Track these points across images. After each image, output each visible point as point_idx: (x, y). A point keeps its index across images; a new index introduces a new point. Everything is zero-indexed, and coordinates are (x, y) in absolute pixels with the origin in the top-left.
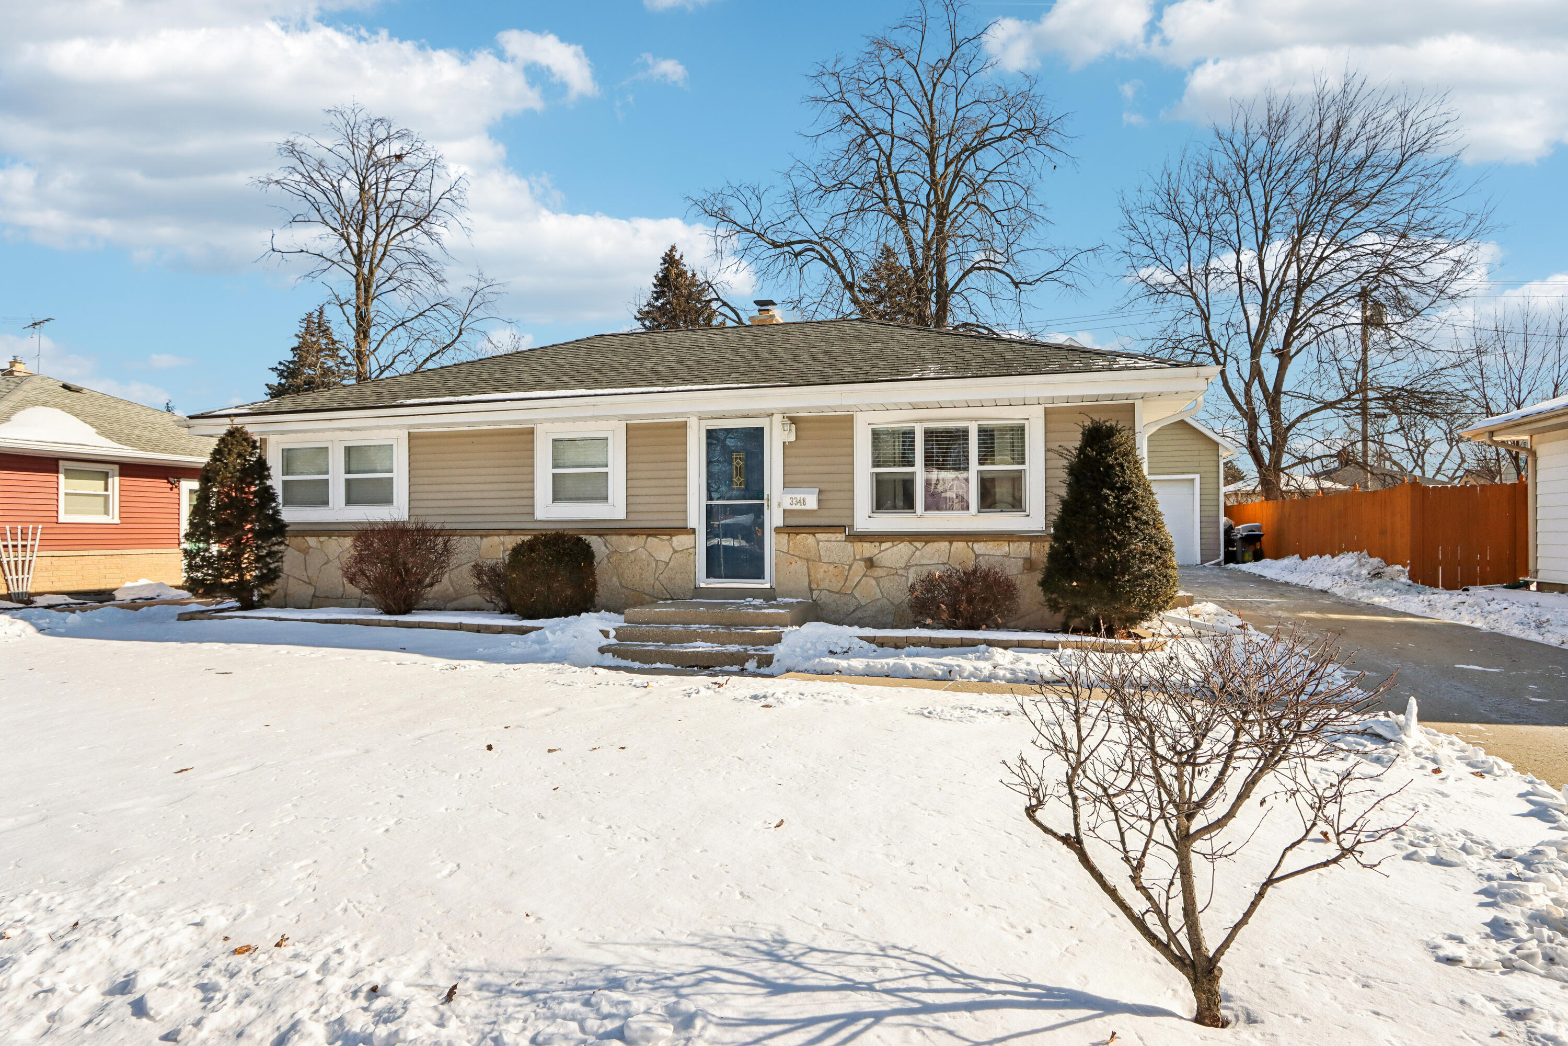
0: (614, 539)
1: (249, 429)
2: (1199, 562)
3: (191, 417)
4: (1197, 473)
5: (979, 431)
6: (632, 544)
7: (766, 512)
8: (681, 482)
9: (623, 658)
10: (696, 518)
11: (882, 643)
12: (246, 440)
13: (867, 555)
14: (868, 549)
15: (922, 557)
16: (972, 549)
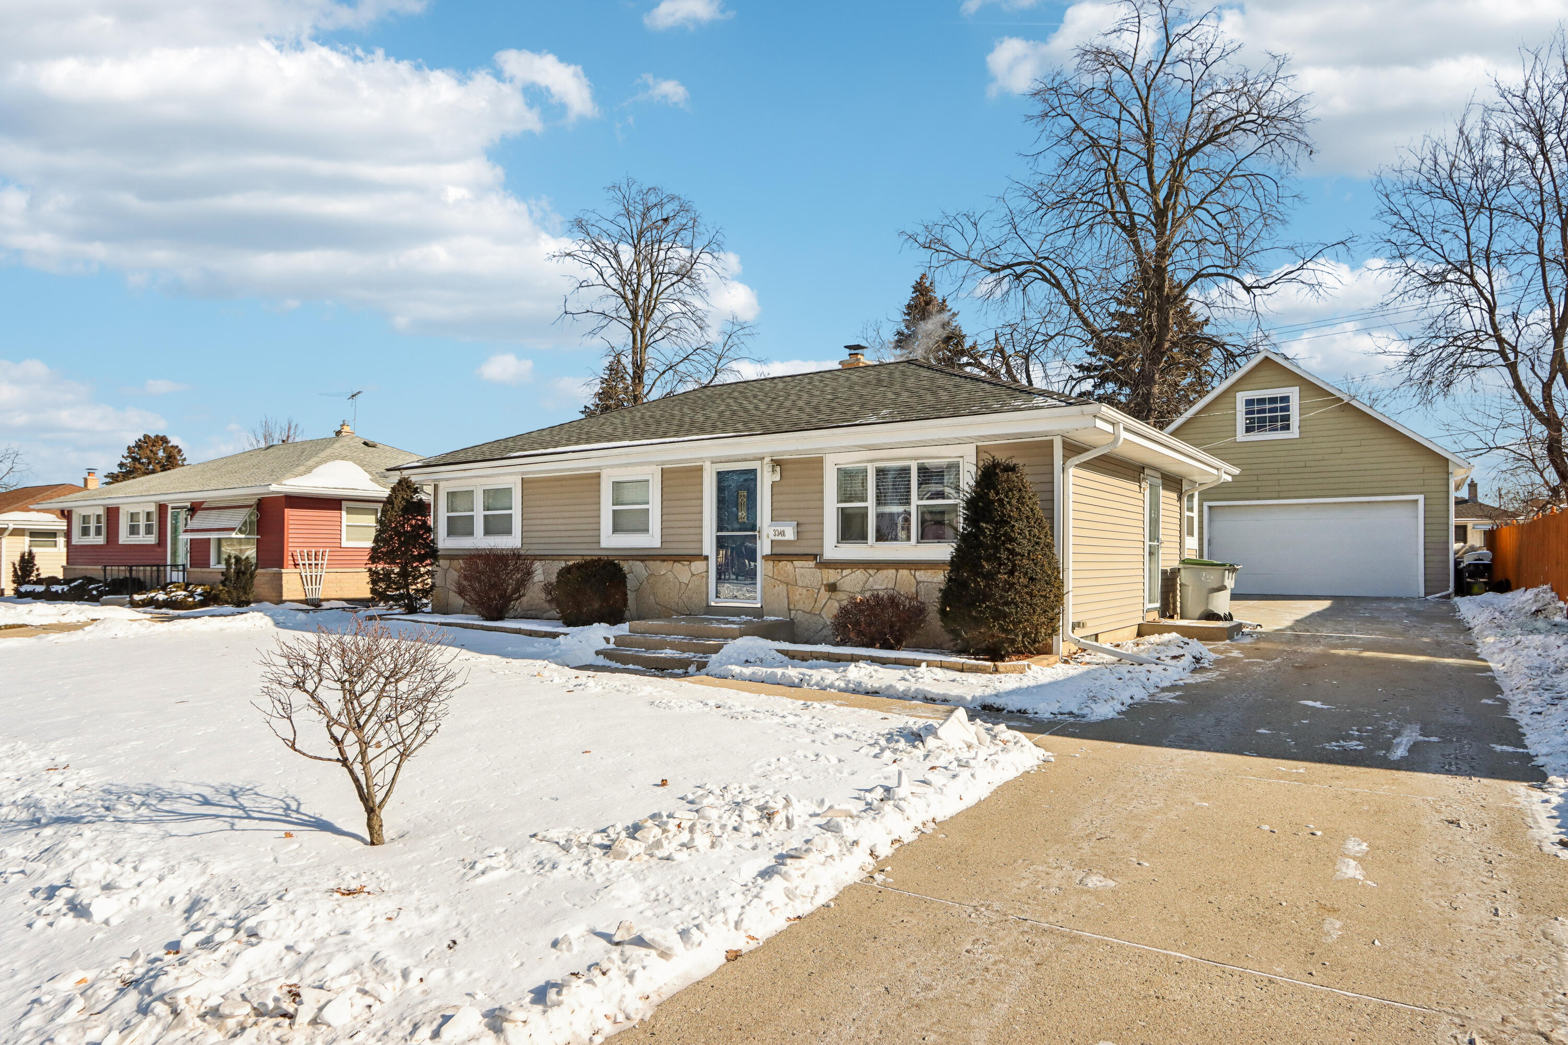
0: (650, 564)
1: (413, 479)
2: (1422, 594)
3: (388, 470)
4: (1421, 493)
5: (919, 469)
6: (662, 568)
7: (758, 542)
8: (698, 516)
9: (611, 660)
10: (709, 547)
11: (792, 655)
12: (408, 487)
13: (832, 581)
14: (832, 575)
15: (875, 582)
16: (915, 576)
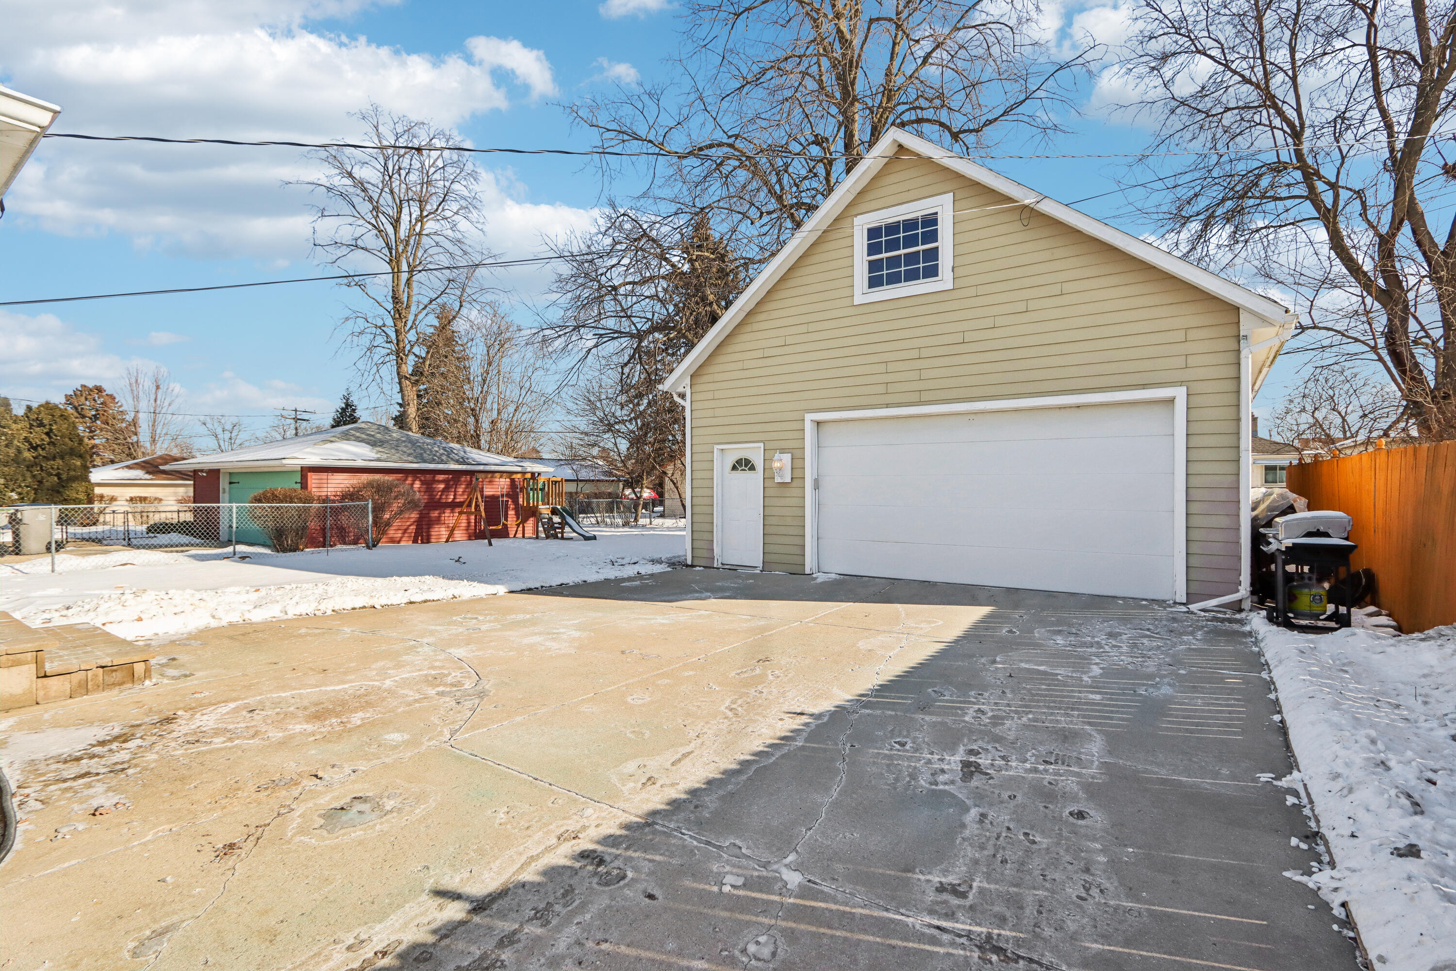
2: (1181, 597)
4: (1181, 383)
